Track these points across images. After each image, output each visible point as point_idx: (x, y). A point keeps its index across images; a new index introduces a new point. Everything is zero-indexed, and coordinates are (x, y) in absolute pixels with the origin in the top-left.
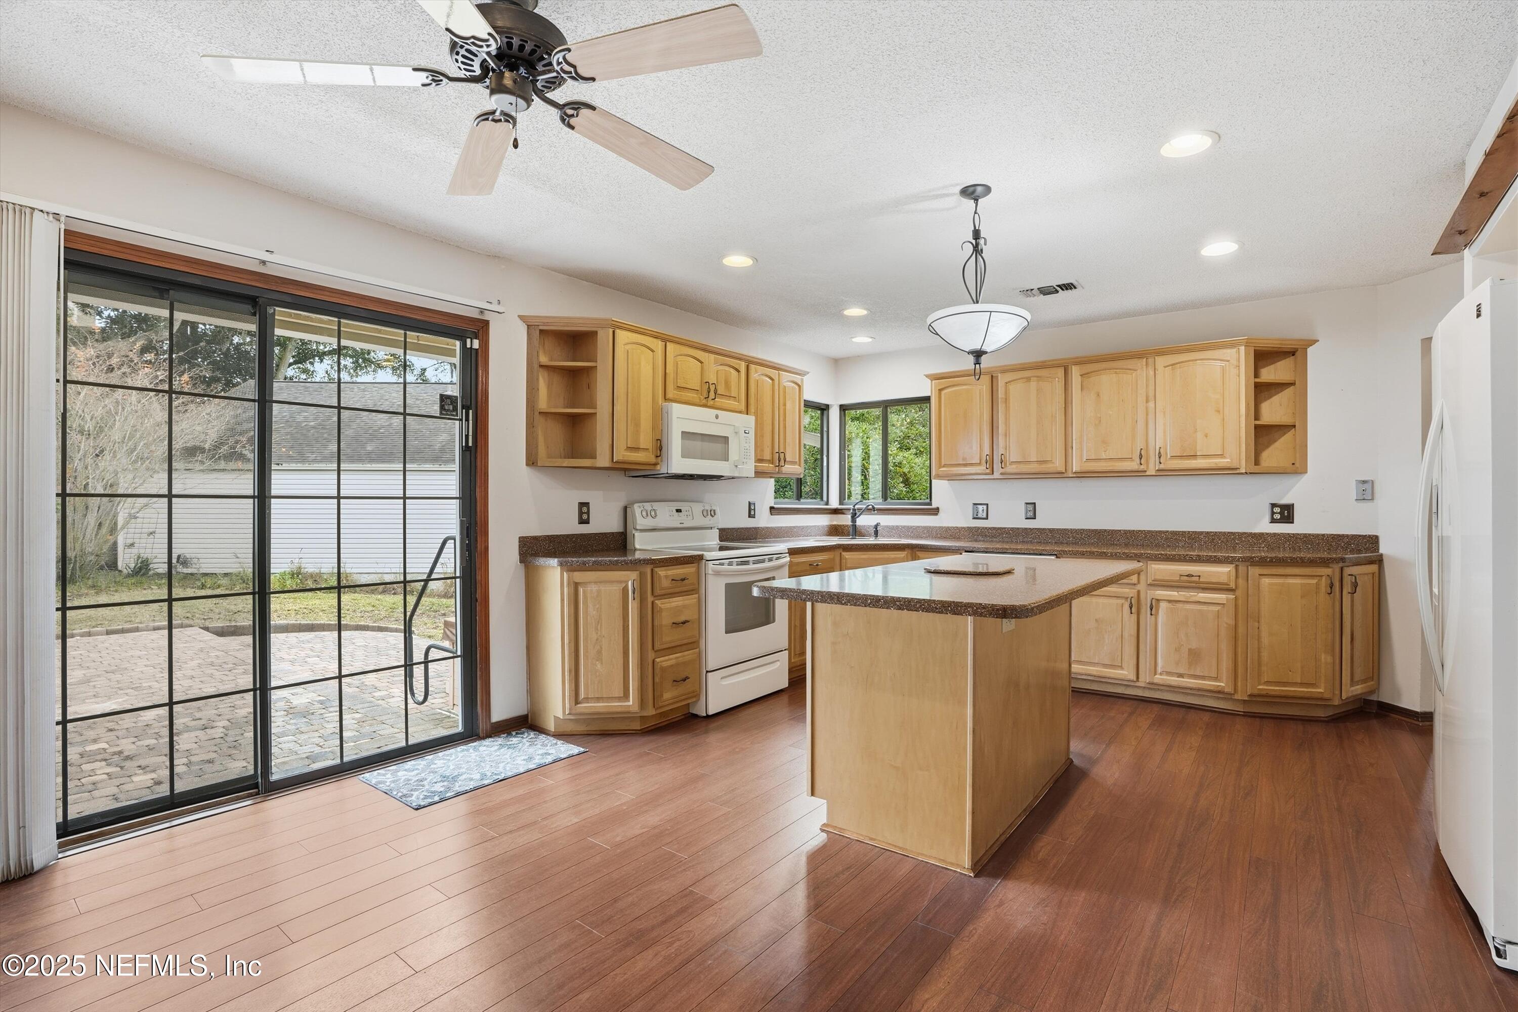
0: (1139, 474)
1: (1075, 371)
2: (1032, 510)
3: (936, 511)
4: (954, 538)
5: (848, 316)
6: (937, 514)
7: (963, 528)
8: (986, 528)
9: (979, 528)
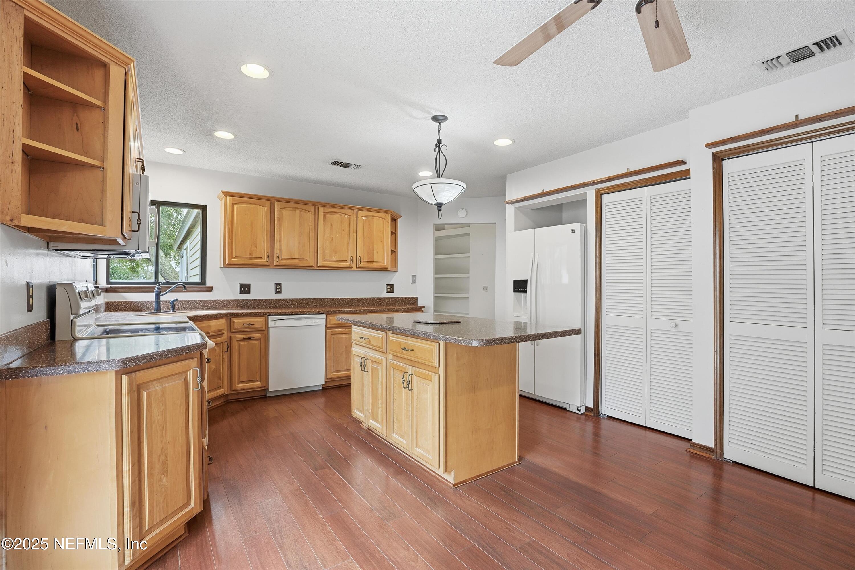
0: (349, 269)
1: (321, 210)
2: (278, 288)
3: (210, 289)
4: (225, 308)
5: (218, 137)
6: (211, 291)
7: (233, 300)
8: (249, 300)
9: (244, 300)
